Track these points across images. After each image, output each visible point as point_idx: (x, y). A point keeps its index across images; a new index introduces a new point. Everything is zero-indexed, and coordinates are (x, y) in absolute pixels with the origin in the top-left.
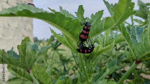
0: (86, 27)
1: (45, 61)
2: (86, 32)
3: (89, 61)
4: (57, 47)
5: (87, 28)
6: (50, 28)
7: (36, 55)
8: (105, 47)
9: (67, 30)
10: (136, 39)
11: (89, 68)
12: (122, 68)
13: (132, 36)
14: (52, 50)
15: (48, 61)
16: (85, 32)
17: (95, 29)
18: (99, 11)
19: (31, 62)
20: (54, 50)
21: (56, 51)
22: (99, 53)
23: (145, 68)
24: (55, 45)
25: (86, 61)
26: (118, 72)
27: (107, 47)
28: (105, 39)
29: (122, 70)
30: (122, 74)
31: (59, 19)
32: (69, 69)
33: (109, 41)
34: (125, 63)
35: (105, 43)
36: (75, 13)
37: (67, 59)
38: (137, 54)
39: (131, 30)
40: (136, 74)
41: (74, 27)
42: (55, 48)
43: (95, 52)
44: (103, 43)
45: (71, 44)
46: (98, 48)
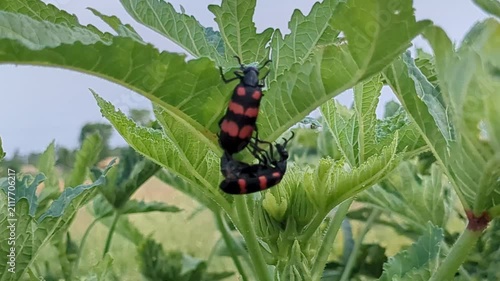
0: (242, 91)
2: (245, 109)
3: (289, 237)
4: (131, 189)
5: (249, 94)
6: (96, 96)
7: (33, 228)
9: (172, 101)
16: (239, 109)
17: (290, 93)
20: (110, 208)
22: (332, 200)
24: (118, 184)
25: (274, 243)
28: (361, 133)
31: (131, 61)
35: (361, 150)
36: (211, 7)
41: (197, 89)
42: (120, 199)
43: (313, 197)
44: (356, 152)
45: (200, 162)
46: (322, 173)
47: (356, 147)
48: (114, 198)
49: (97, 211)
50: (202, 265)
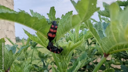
0: (53, 26)
1: (26, 59)
2: (54, 30)
3: (63, 57)
4: (36, 45)
7: (14, 55)
8: (76, 43)
10: (102, 33)
11: (63, 64)
12: (94, 60)
13: (99, 31)
14: (32, 48)
15: (28, 58)
17: (64, 27)
18: (69, 12)
19: (9, 62)
20: (33, 48)
21: (35, 49)
23: (114, 60)
25: (60, 58)
26: (91, 64)
27: (78, 43)
28: (76, 36)
29: (94, 61)
30: (95, 65)
32: (48, 64)
33: (79, 38)
34: (96, 56)
35: (76, 39)
36: (47, 14)
37: (45, 56)
38: (104, 48)
39: (98, 26)
40: (107, 65)
43: (68, 49)
44: (75, 40)
45: (45, 43)
46: (70, 44)
47: (75, 39)
48: (33, 46)
49: (31, 48)
50: (47, 55)
